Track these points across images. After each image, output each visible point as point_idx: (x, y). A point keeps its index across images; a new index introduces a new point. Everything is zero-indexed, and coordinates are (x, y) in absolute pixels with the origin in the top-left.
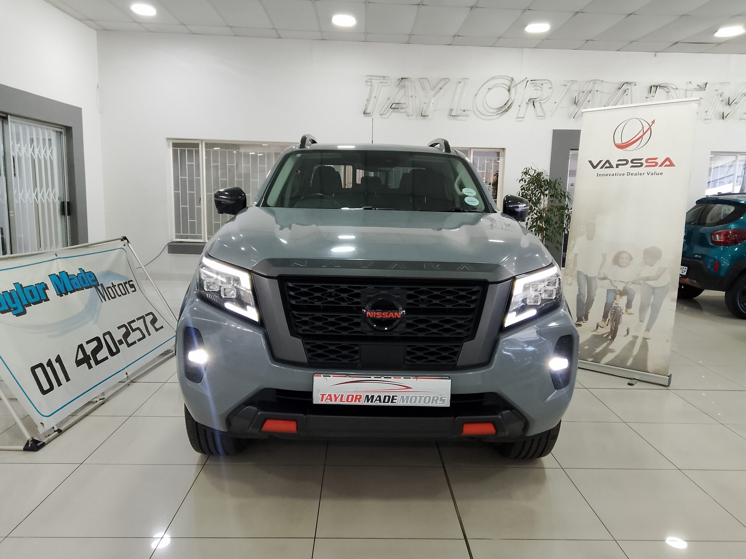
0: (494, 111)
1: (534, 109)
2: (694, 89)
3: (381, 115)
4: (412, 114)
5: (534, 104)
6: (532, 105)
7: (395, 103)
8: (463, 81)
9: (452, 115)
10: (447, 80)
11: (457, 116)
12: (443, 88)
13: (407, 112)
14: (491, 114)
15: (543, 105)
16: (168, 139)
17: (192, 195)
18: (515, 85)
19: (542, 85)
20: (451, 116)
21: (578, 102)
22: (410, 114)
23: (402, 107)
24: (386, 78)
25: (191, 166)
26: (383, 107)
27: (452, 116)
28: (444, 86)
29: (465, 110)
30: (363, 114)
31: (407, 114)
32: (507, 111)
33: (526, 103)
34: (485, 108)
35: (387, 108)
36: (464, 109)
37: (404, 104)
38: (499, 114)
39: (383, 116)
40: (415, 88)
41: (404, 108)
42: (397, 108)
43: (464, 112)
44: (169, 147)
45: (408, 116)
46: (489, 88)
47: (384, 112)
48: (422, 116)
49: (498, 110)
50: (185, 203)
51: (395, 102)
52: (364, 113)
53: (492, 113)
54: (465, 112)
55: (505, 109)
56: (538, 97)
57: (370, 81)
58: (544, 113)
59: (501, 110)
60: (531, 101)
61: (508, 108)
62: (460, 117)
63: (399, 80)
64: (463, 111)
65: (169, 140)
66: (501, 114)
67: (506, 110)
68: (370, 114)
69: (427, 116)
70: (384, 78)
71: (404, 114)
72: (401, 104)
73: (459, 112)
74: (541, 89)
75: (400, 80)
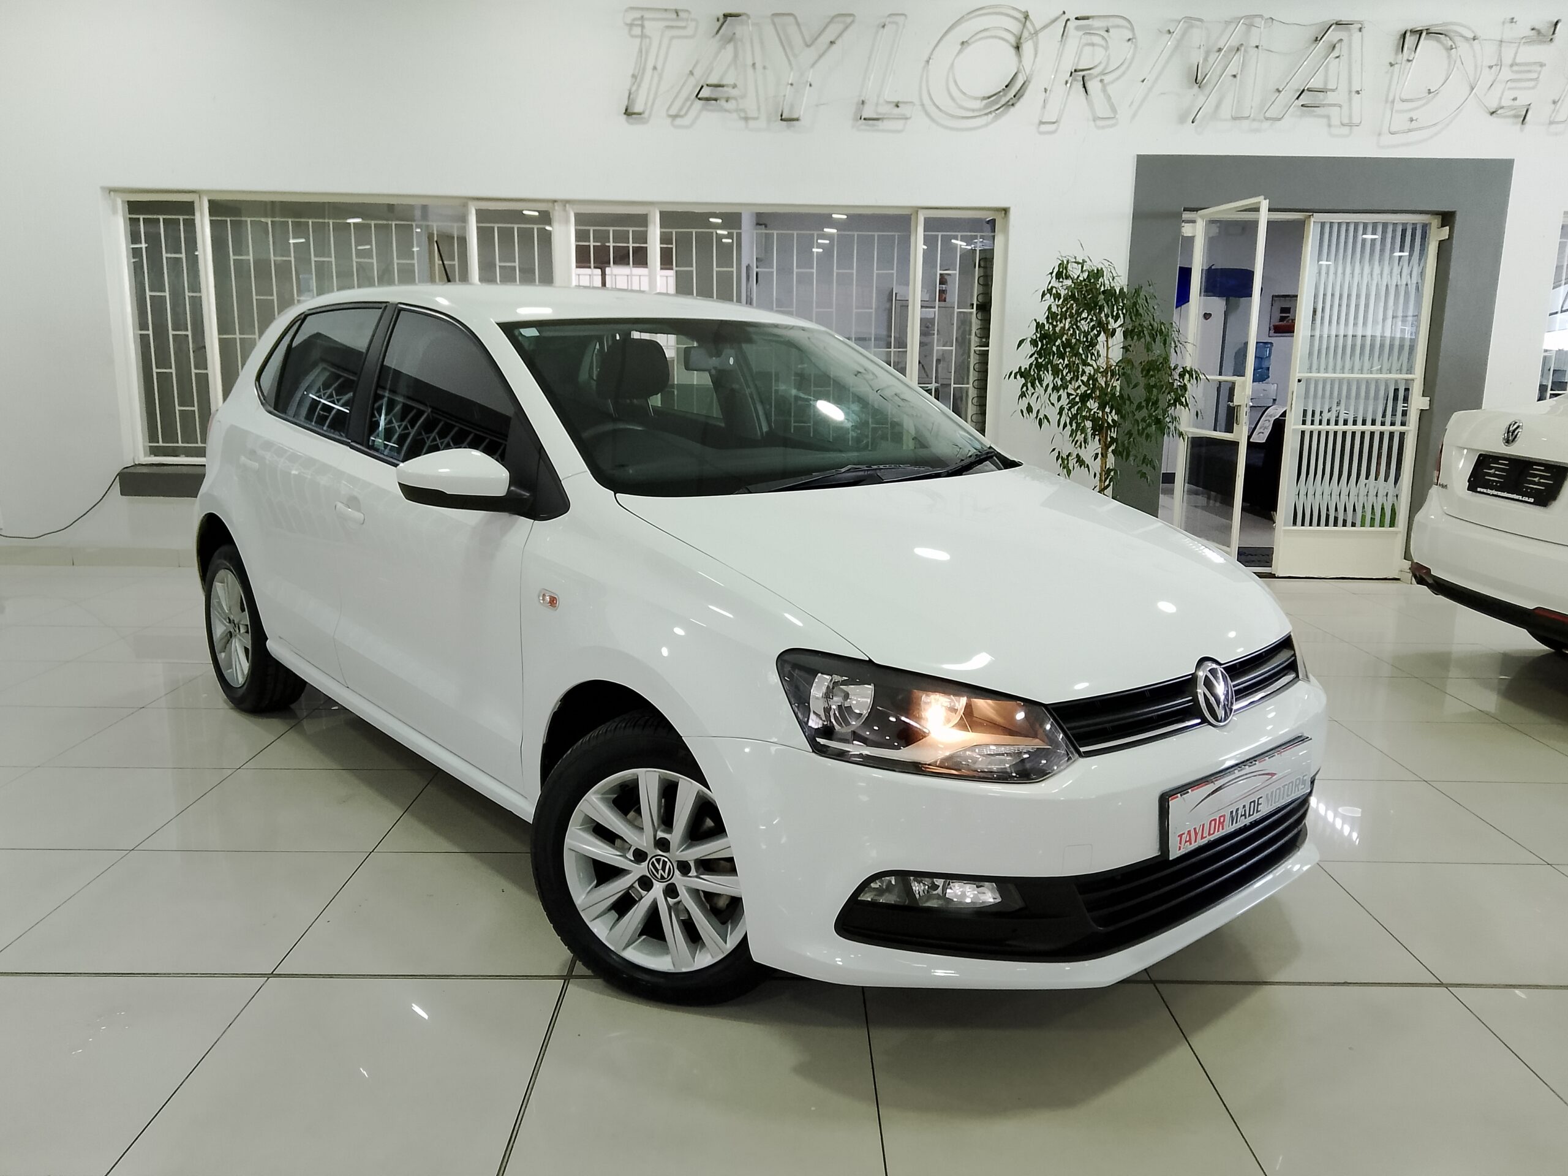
0: (979, 104)
1: (1087, 99)
2: (1523, 38)
3: (675, 117)
4: (756, 115)
5: (1084, 87)
6: (1082, 86)
7: (707, 85)
8: (889, 23)
9: (863, 118)
10: (849, 20)
11: (877, 119)
12: (839, 43)
13: (743, 110)
14: (971, 114)
15: (1110, 89)
16: (112, 190)
17: (180, 341)
18: (1033, 32)
19: (1107, 31)
20: (861, 119)
21: (1204, 78)
22: (750, 115)
23: (726, 95)
24: (682, 15)
25: (175, 263)
26: (676, 97)
27: (865, 119)
28: (840, 35)
29: (898, 102)
30: (625, 116)
31: (742, 115)
32: (1013, 105)
33: (1064, 82)
34: (953, 99)
35: (687, 99)
36: (896, 100)
37: (734, 86)
38: (990, 112)
39: (678, 121)
40: (762, 43)
41: (735, 99)
42: (716, 100)
43: (896, 109)
44: (115, 212)
45: (746, 119)
46: (963, 43)
47: (681, 109)
48: (781, 120)
49: (986, 104)
50: (163, 362)
51: (709, 82)
52: (625, 113)
53: (973, 110)
54: (899, 109)
55: (1007, 100)
56: (1096, 66)
57: (639, 22)
58: (1114, 110)
59: (997, 103)
60: (1079, 75)
61: (1014, 96)
62: (885, 122)
63: (718, 20)
64: (894, 104)
65: (112, 193)
66: (997, 112)
67: (1010, 103)
68: (643, 116)
69: (797, 120)
70: (678, 15)
71: (735, 115)
72: (725, 89)
73: (884, 109)
74: (1103, 43)
75: (721, 20)
